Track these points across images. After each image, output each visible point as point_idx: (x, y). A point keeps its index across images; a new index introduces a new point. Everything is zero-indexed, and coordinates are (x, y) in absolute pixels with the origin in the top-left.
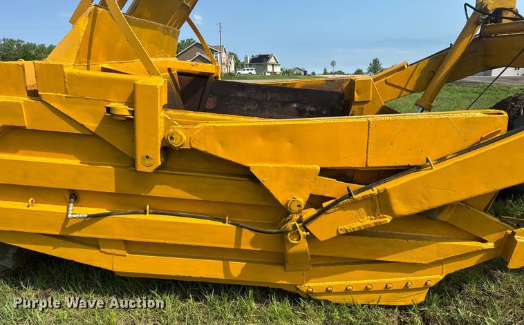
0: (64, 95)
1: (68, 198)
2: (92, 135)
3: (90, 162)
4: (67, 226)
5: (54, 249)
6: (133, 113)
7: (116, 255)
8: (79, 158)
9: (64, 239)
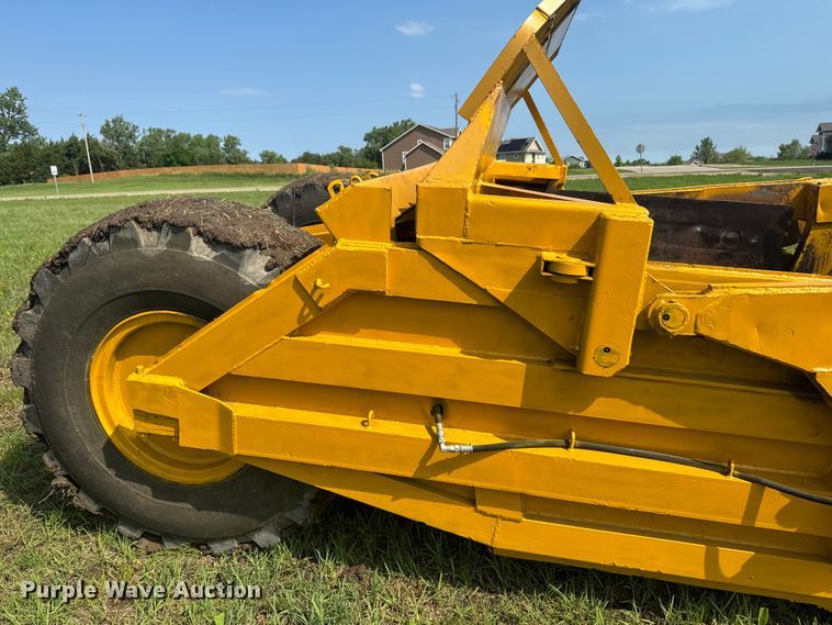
0: (459, 240)
1: (429, 412)
2: (499, 308)
3: (480, 352)
4: (428, 464)
5: (393, 500)
6: (591, 271)
7: (504, 519)
8: (459, 345)
9: (419, 485)
